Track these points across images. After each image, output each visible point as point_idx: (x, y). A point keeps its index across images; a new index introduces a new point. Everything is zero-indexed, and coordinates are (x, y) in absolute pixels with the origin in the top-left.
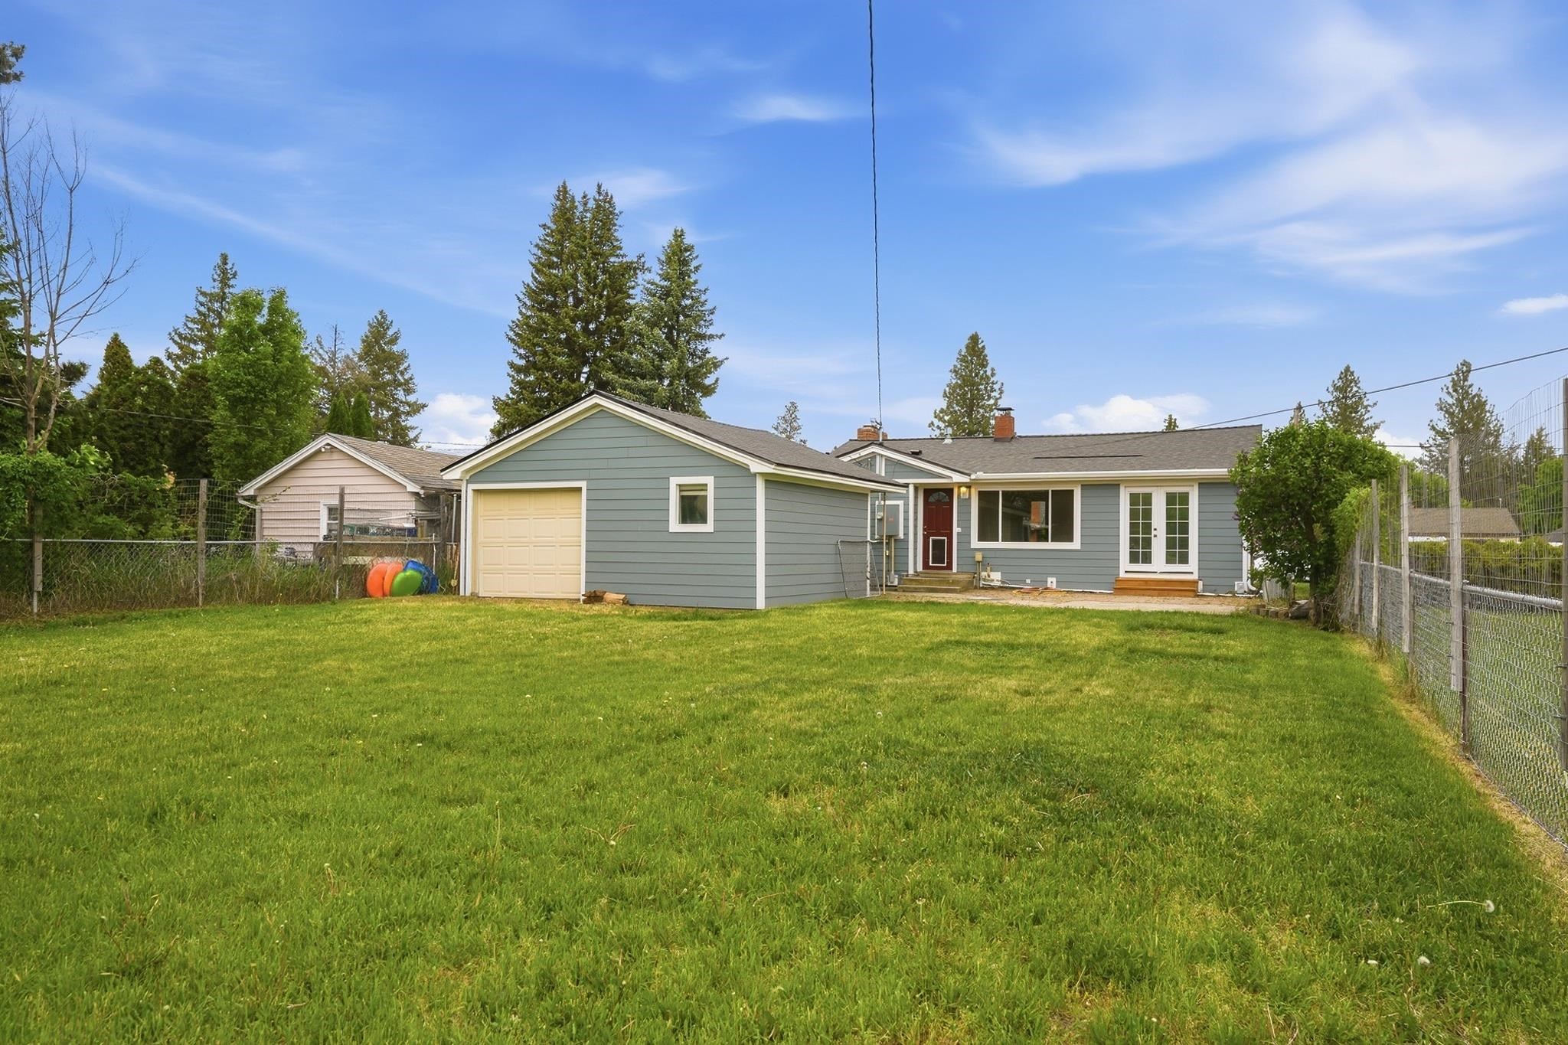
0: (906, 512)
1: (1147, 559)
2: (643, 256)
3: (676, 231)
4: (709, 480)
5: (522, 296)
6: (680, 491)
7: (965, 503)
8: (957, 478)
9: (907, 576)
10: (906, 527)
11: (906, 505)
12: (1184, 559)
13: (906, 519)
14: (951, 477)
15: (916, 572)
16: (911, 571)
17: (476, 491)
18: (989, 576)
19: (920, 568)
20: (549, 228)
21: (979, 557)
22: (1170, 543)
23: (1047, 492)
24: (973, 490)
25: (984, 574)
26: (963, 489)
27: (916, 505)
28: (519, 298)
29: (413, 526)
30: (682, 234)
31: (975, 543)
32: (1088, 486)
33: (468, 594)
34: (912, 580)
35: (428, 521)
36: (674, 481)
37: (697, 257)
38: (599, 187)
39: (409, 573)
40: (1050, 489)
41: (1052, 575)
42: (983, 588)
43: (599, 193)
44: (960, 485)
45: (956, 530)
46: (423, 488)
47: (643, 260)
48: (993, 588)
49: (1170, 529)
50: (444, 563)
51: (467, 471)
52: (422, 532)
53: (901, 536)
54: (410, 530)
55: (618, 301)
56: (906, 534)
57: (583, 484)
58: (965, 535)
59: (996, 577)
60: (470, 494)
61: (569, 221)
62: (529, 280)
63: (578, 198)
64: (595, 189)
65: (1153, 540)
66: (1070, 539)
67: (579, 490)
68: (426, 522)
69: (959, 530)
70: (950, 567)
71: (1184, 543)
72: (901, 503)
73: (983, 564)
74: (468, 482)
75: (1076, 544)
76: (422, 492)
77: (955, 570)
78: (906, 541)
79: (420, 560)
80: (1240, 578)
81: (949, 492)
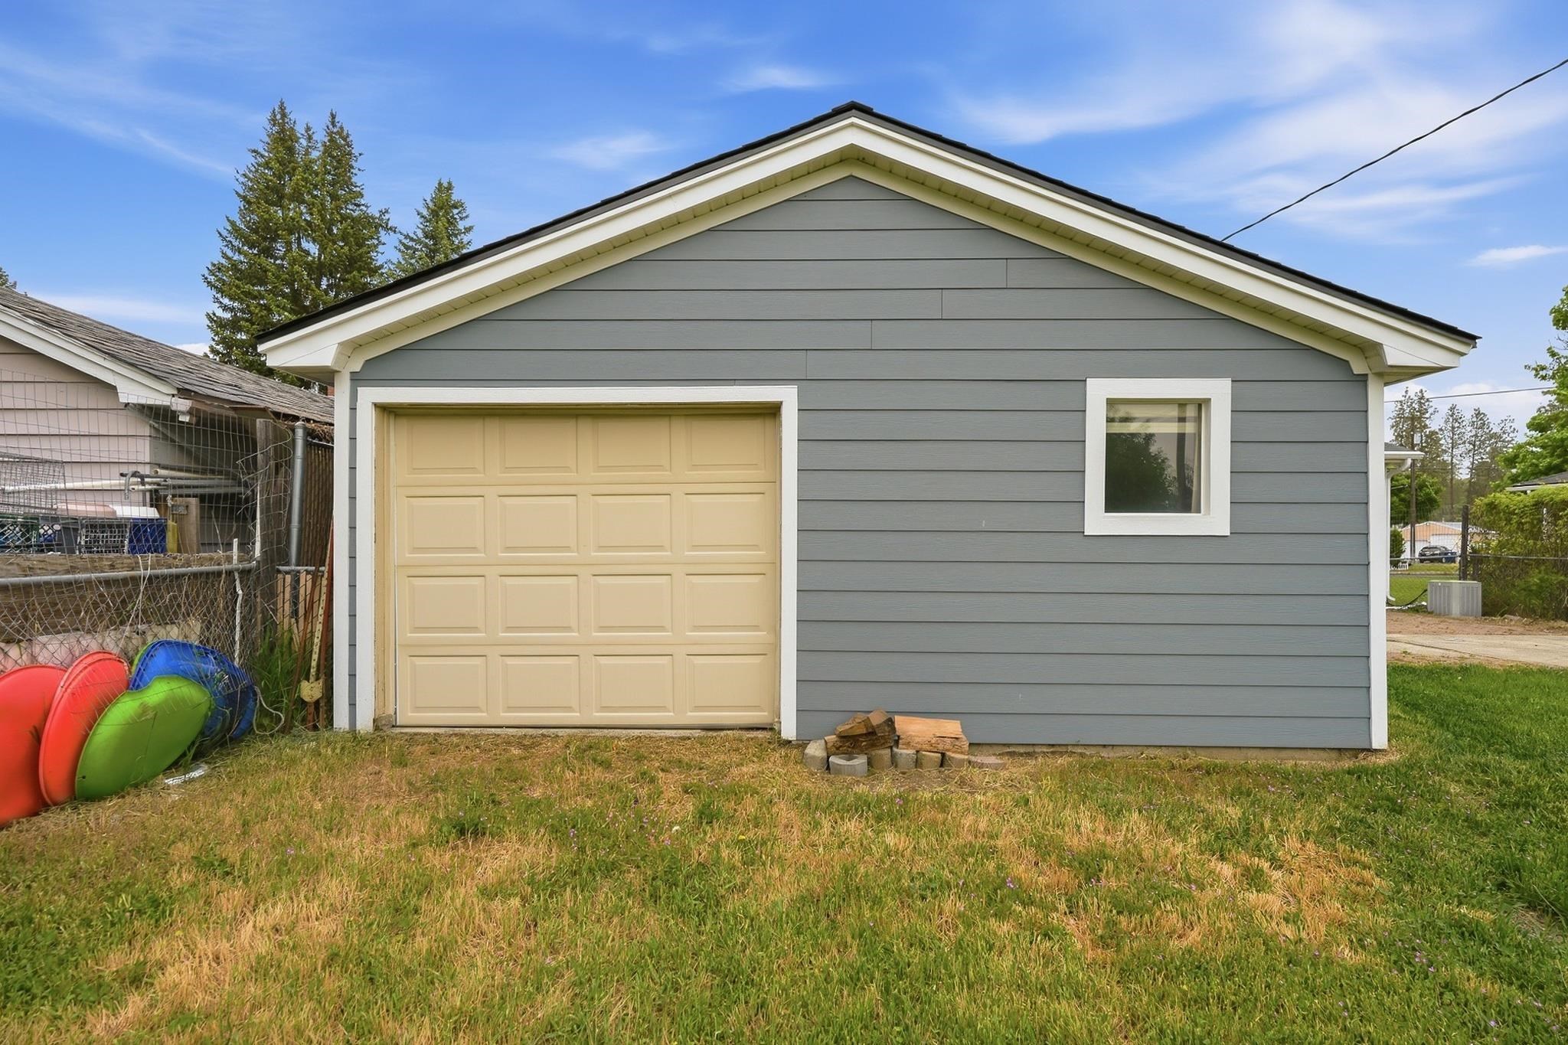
2: (387, 211)
3: (440, 184)
4: (1218, 391)
5: (225, 233)
6: (1110, 420)
17: (387, 411)
20: (262, 156)
28: (221, 235)
29: (151, 513)
30: (450, 187)
33: (365, 723)
35: (202, 498)
36: (1099, 391)
37: (467, 217)
38: (333, 116)
39: (158, 692)
43: (333, 124)
46: (183, 393)
47: (387, 216)
50: (270, 625)
51: (355, 345)
52: (181, 531)
54: (139, 528)
55: (361, 255)
57: (787, 396)
60: (367, 417)
61: (291, 151)
62: (236, 218)
63: (300, 129)
64: (327, 120)
67: (772, 411)
68: (193, 501)
74: (357, 379)
76: (182, 405)
79: (192, 630)
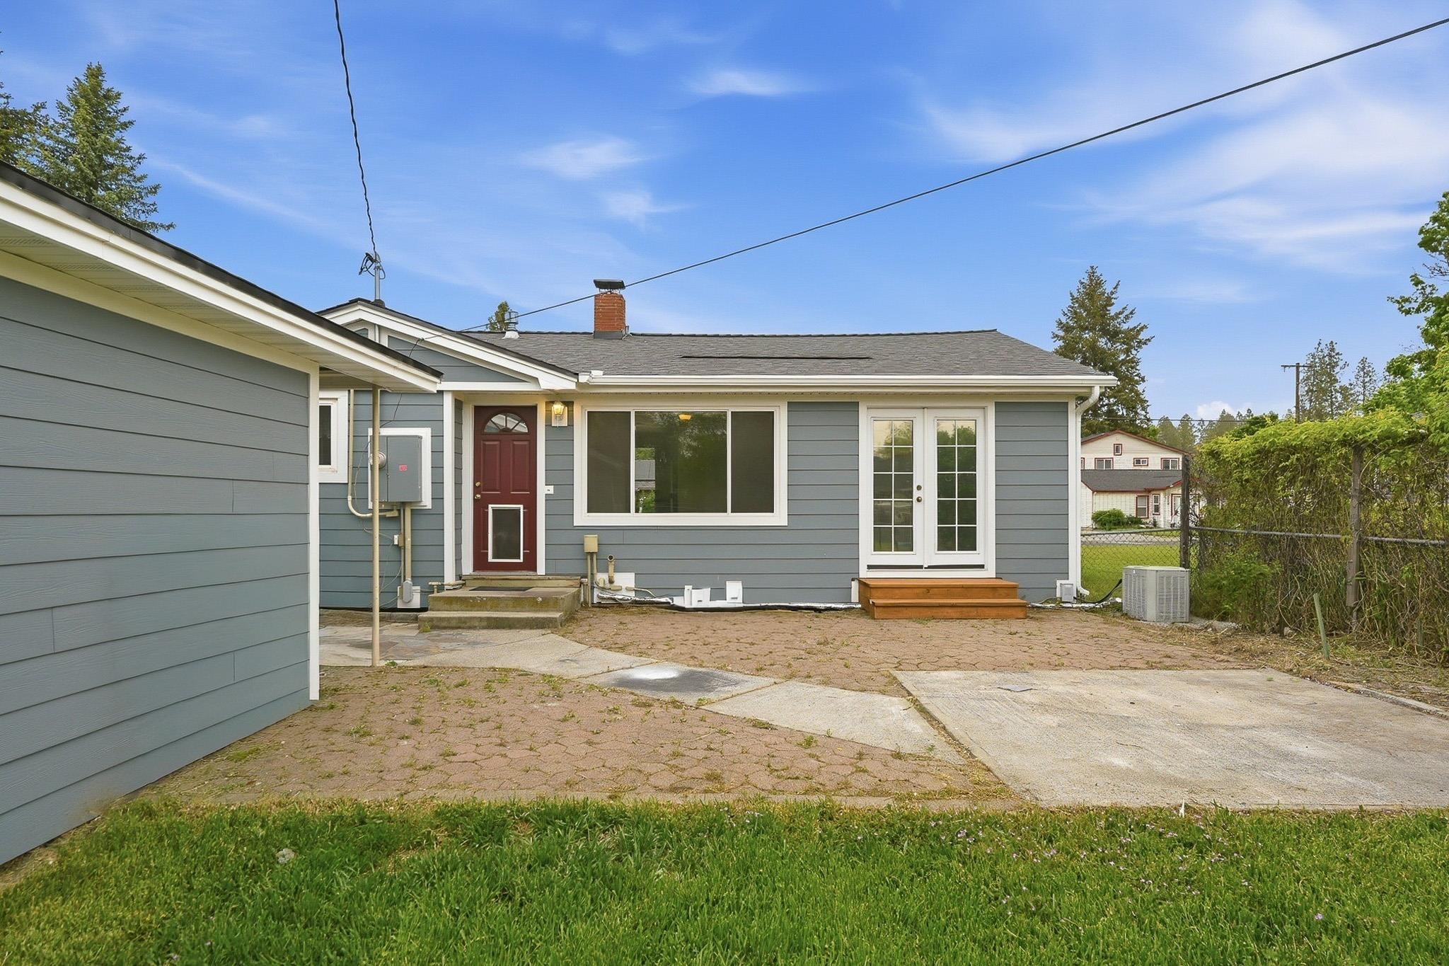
0: (437, 452)
1: (905, 542)
7: (562, 436)
8: (551, 381)
9: (441, 588)
10: (438, 483)
11: (438, 437)
12: (968, 542)
13: (437, 467)
14: (536, 380)
15: (459, 577)
16: (450, 578)
18: (611, 582)
19: (468, 568)
21: (591, 544)
22: (945, 512)
23: (725, 414)
24: (577, 410)
25: (601, 578)
26: (558, 408)
27: (458, 438)
31: (582, 516)
32: (800, 405)
34: (450, 601)
40: (729, 409)
41: (734, 576)
42: (600, 605)
44: (553, 397)
45: (543, 490)
48: (618, 606)
49: (944, 487)
53: (427, 501)
56: (438, 498)
58: (561, 502)
59: (625, 582)
65: (916, 505)
66: (768, 507)
69: (551, 489)
70: (530, 564)
71: (969, 513)
72: (425, 433)
73: (602, 559)
75: (779, 516)
77: (541, 569)
78: (438, 513)
80: (1065, 575)
81: (527, 413)
